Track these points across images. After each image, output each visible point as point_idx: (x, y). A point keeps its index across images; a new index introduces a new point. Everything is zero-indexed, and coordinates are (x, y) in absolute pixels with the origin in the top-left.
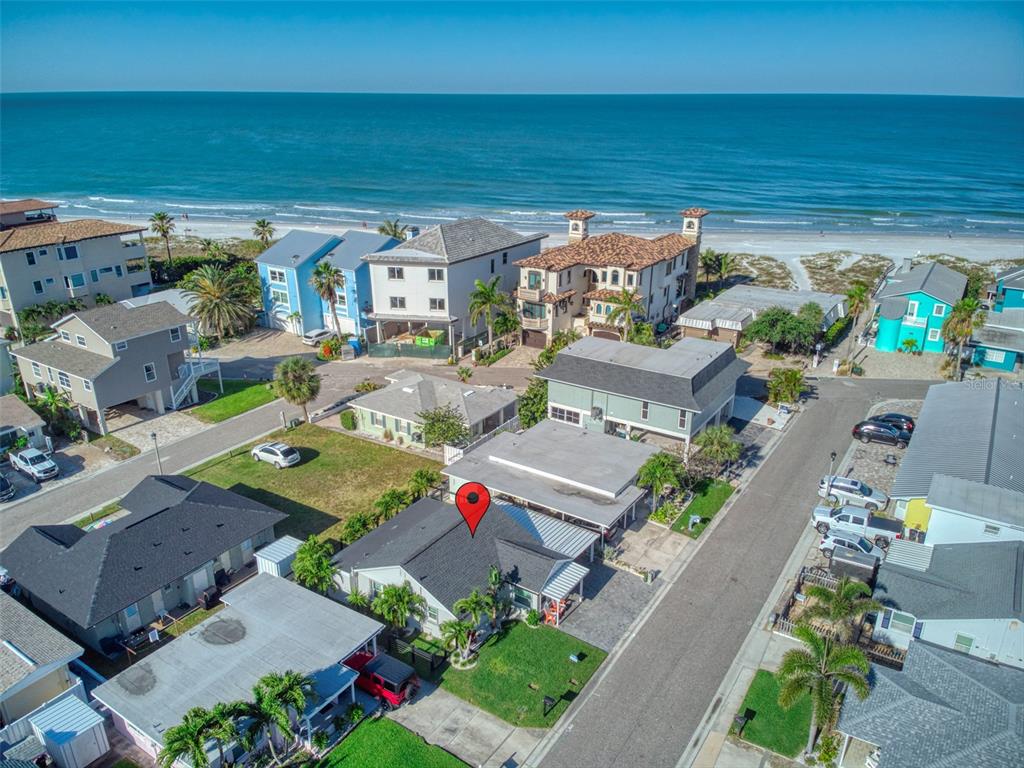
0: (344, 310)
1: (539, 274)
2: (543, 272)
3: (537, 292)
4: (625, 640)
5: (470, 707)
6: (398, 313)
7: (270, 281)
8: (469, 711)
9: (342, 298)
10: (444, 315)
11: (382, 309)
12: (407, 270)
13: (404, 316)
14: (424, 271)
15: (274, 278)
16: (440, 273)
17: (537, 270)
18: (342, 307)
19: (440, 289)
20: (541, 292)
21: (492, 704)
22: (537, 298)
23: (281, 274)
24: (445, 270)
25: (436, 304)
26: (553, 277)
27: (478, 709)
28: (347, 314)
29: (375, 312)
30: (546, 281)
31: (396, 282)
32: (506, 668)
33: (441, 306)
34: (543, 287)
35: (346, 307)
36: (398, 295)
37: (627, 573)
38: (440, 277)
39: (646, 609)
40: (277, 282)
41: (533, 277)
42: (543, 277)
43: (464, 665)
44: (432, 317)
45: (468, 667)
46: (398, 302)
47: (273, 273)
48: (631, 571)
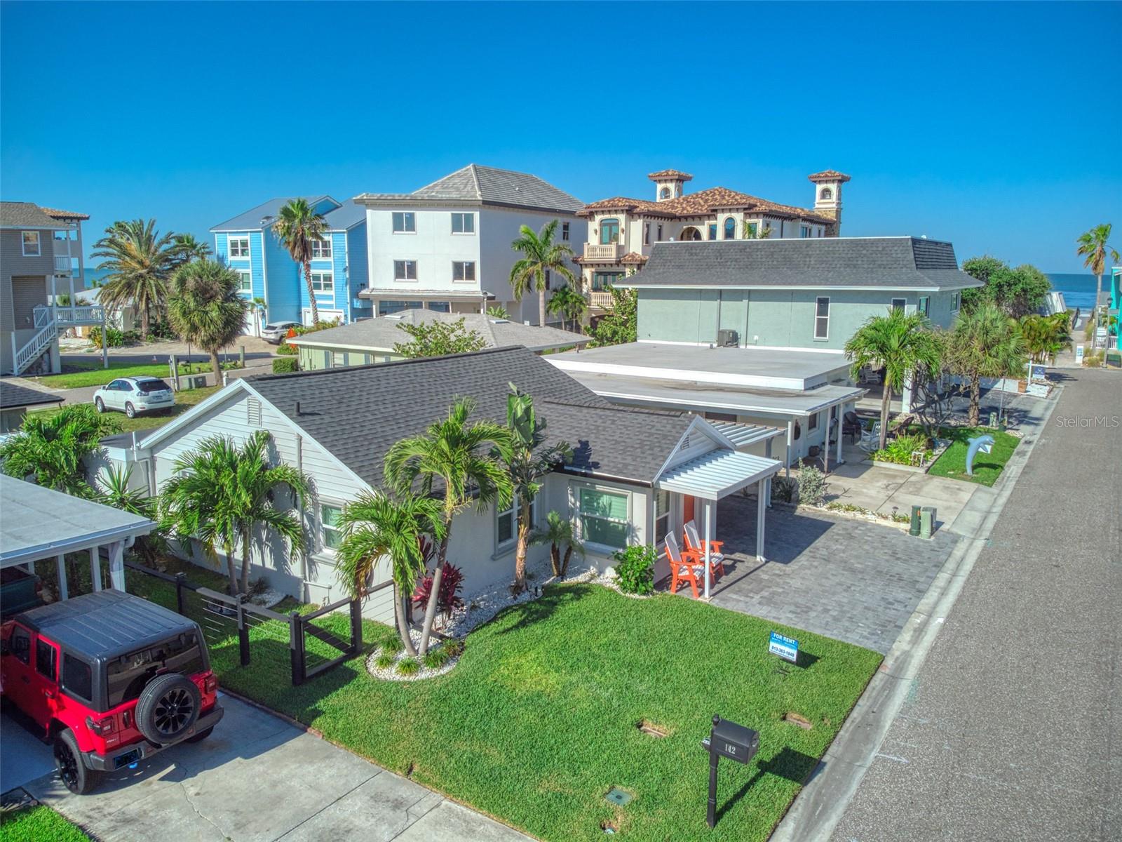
0: (330, 297)
1: (616, 223)
2: (622, 218)
3: (613, 246)
4: (920, 631)
5: (407, 790)
6: (406, 286)
7: (230, 259)
8: (397, 805)
9: (328, 278)
10: (473, 288)
11: (382, 281)
12: (421, 216)
13: (413, 291)
14: (446, 216)
15: (234, 252)
16: (469, 218)
17: (614, 216)
18: (328, 292)
19: (469, 247)
20: (619, 248)
21: (493, 778)
22: (614, 255)
23: (244, 244)
24: (477, 215)
25: (462, 271)
26: (637, 226)
27: (437, 797)
28: (333, 302)
29: (371, 285)
30: (627, 231)
31: (404, 236)
32: (553, 678)
33: (470, 275)
34: (622, 242)
35: (332, 292)
36: (406, 257)
37: (865, 523)
38: (469, 228)
39: (943, 577)
40: (239, 258)
41: (606, 229)
42: (623, 225)
43: (409, 667)
44: (455, 291)
45: (425, 674)
46: (405, 269)
47: (234, 244)
48: (871, 518)
